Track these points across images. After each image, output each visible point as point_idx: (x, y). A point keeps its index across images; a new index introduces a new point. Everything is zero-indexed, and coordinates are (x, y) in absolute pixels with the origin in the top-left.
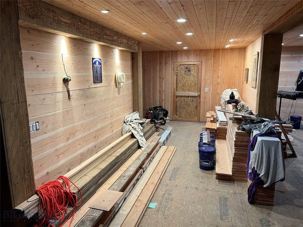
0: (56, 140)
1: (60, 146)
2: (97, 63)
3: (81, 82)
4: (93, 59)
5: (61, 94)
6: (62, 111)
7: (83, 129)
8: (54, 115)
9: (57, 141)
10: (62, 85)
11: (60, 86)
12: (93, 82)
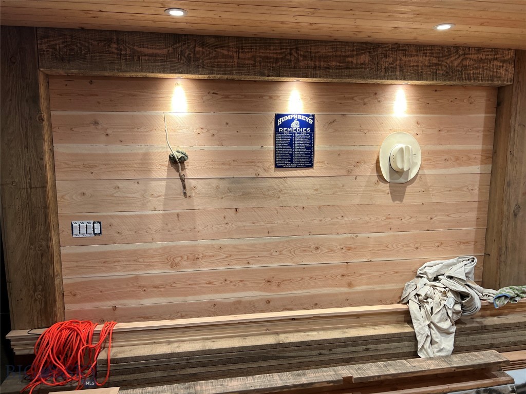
0: (141, 260)
1: (150, 272)
2: (295, 125)
3: (230, 165)
4: (278, 116)
5: (164, 183)
6: (161, 212)
7: (225, 256)
8: (140, 217)
9: (144, 262)
10: (166, 168)
11: (162, 170)
12: (273, 166)
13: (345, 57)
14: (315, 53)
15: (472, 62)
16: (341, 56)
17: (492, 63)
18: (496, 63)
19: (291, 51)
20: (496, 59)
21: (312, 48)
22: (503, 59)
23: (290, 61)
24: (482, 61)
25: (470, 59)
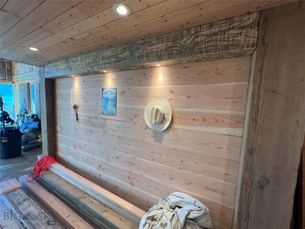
0: (69, 143)
2: (109, 94)
3: (88, 111)
4: (103, 89)
5: (73, 116)
6: (73, 126)
7: (87, 149)
10: (73, 110)
12: (101, 113)
13: (118, 55)
14: (105, 56)
15: (203, 38)
16: (115, 55)
17: (227, 33)
18: (231, 32)
19: (97, 57)
20: (232, 28)
21: (104, 54)
22: (241, 25)
23: (96, 62)
24: (215, 34)
25: (202, 35)
